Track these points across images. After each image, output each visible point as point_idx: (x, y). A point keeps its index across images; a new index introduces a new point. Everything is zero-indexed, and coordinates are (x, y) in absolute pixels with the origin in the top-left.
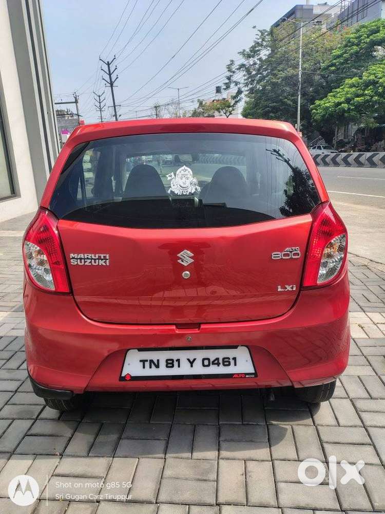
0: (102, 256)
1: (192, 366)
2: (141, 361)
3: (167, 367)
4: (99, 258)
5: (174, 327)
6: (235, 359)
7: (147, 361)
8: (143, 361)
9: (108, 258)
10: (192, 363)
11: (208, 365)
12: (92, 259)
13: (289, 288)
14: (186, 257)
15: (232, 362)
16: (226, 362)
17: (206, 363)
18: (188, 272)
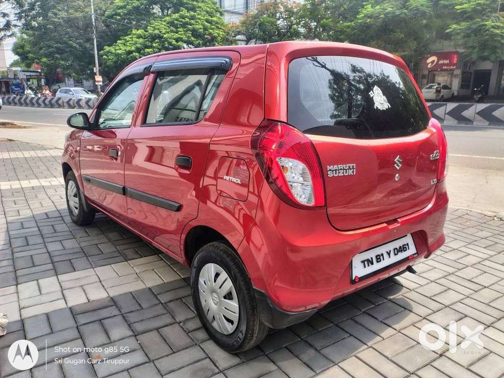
0: (351, 165)
1: (390, 257)
3: (378, 262)
4: (349, 168)
5: (385, 225)
6: (407, 244)
7: (365, 261)
8: (363, 262)
9: (355, 167)
10: (389, 254)
11: (398, 254)
12: (344, 169)
13: (434, 181)
15: (407, 247)
16: (404, 248)
17: (396, 252)
18: (398, 175)
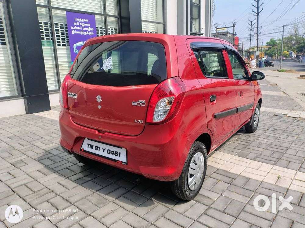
1: (103, 152)
2: (88, 144)
3: (95, 149)
6: (120, 153)
9: (76, 95)
10: (104, 150)
11: (109, 153)
12: (73, 95)
13: (140, 121)
14: (99, 99)
15: (119, 154)
16: (116, 154)
17: (109, 152)
18: (100, 106)
